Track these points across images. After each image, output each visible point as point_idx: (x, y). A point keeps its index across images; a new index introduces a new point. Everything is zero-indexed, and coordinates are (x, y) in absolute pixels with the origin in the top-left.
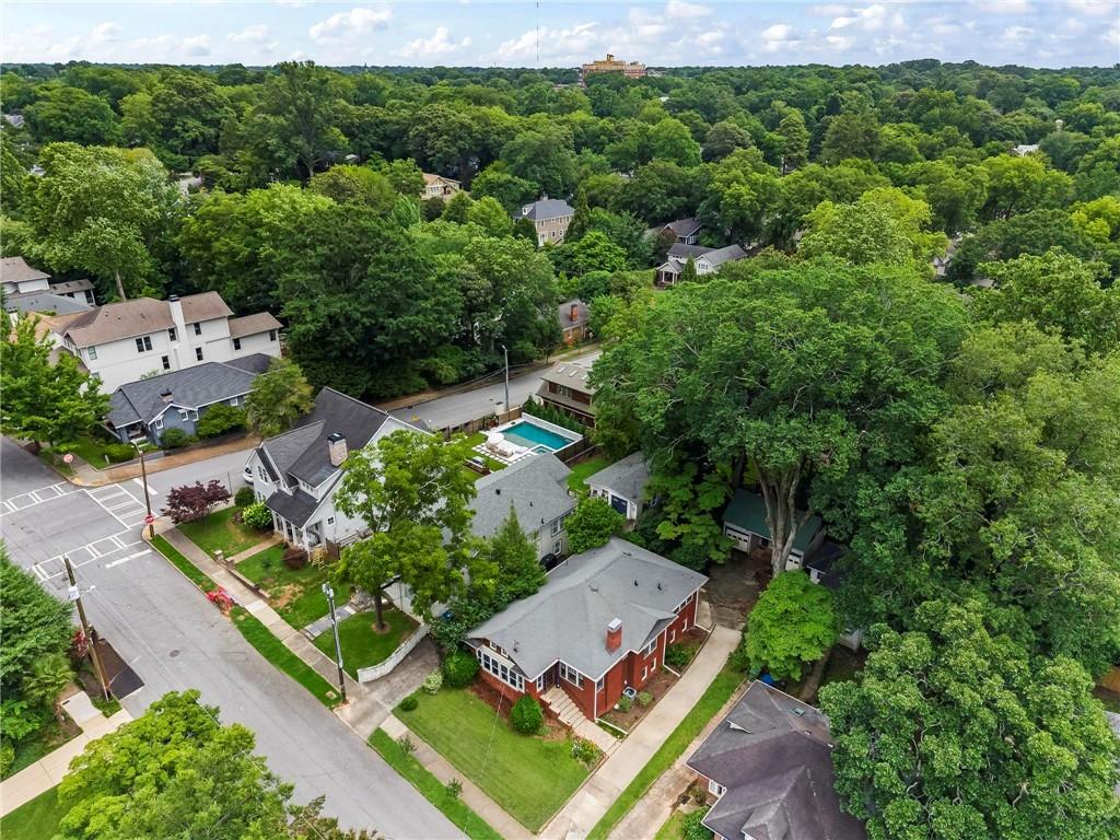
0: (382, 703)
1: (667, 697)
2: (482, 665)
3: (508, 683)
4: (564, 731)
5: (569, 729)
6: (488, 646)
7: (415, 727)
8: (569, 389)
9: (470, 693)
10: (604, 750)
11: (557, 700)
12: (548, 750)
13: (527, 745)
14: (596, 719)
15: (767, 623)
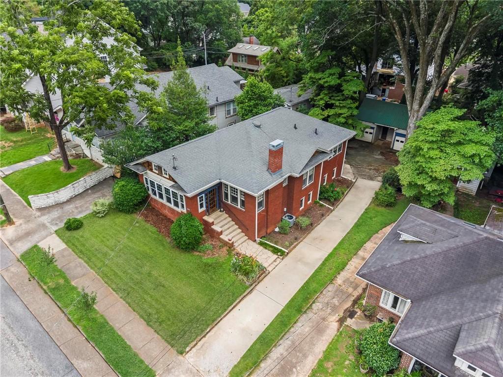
0: (48, 225)
1: (323, 224)
2: (150, 192)
3: (172, 206)
4: (225, 249)
5: (230, 246)
6: (151, 170)
7: (73, 245)
8: (246, 55)
9: (138, 218)
10: (265, 265)
11: (220, 222)
12: (207, 265)
13: (186, 260)
14: (258, 240)
15: (426, 147)
